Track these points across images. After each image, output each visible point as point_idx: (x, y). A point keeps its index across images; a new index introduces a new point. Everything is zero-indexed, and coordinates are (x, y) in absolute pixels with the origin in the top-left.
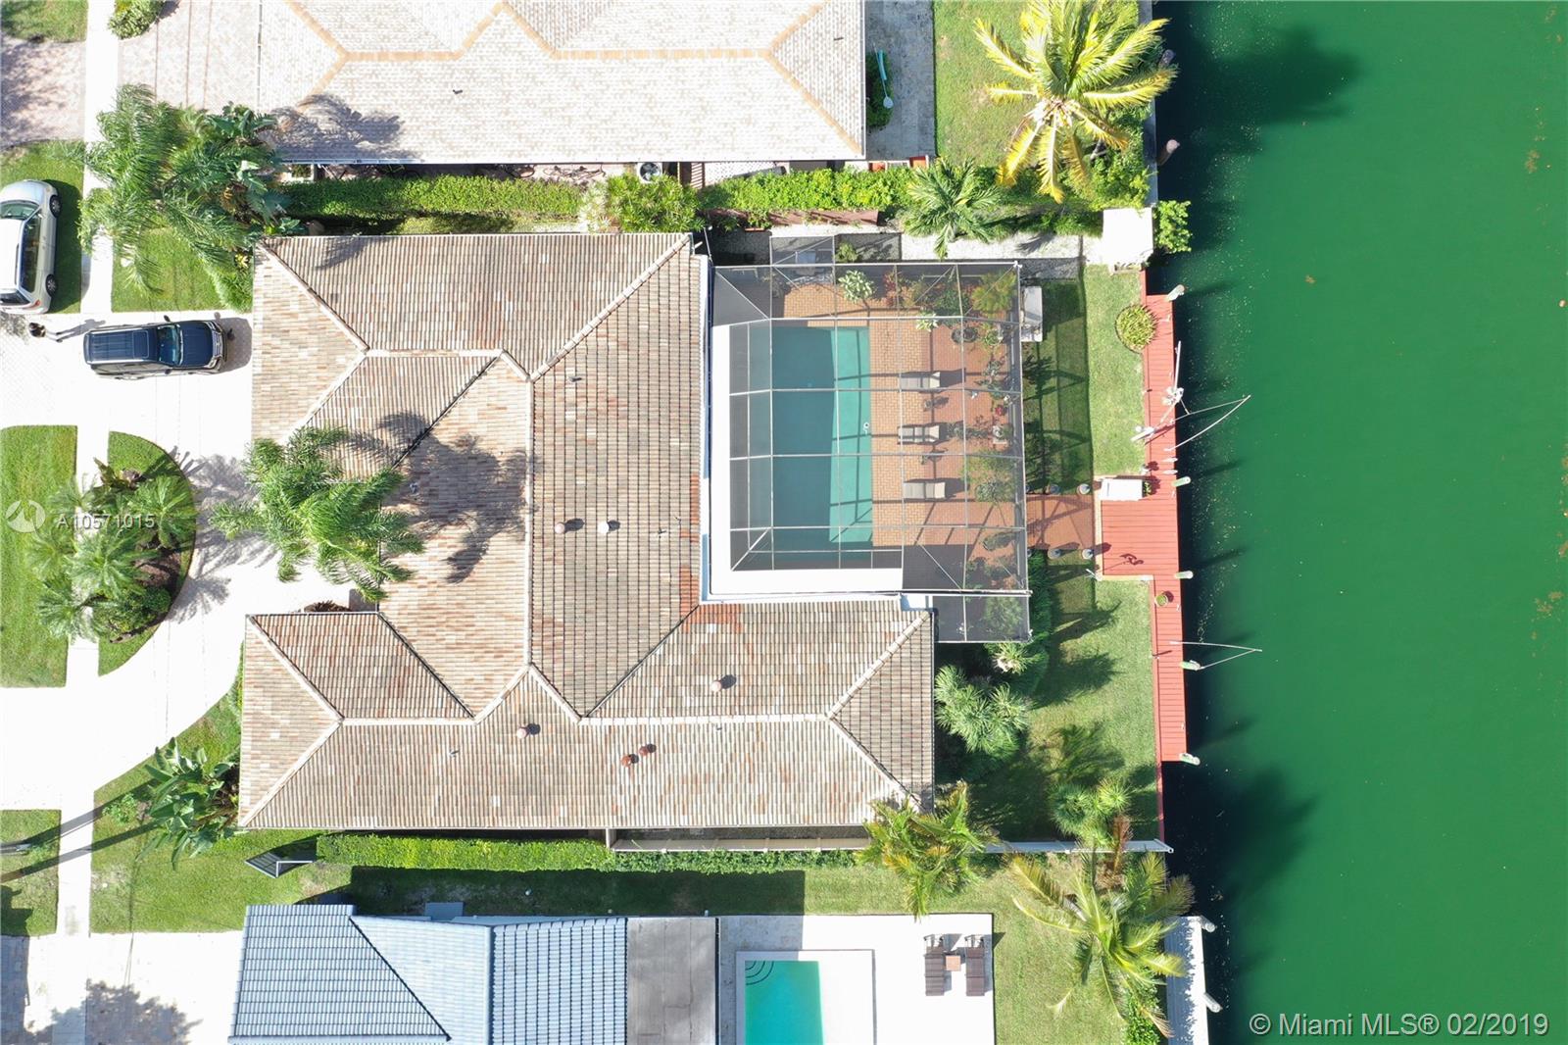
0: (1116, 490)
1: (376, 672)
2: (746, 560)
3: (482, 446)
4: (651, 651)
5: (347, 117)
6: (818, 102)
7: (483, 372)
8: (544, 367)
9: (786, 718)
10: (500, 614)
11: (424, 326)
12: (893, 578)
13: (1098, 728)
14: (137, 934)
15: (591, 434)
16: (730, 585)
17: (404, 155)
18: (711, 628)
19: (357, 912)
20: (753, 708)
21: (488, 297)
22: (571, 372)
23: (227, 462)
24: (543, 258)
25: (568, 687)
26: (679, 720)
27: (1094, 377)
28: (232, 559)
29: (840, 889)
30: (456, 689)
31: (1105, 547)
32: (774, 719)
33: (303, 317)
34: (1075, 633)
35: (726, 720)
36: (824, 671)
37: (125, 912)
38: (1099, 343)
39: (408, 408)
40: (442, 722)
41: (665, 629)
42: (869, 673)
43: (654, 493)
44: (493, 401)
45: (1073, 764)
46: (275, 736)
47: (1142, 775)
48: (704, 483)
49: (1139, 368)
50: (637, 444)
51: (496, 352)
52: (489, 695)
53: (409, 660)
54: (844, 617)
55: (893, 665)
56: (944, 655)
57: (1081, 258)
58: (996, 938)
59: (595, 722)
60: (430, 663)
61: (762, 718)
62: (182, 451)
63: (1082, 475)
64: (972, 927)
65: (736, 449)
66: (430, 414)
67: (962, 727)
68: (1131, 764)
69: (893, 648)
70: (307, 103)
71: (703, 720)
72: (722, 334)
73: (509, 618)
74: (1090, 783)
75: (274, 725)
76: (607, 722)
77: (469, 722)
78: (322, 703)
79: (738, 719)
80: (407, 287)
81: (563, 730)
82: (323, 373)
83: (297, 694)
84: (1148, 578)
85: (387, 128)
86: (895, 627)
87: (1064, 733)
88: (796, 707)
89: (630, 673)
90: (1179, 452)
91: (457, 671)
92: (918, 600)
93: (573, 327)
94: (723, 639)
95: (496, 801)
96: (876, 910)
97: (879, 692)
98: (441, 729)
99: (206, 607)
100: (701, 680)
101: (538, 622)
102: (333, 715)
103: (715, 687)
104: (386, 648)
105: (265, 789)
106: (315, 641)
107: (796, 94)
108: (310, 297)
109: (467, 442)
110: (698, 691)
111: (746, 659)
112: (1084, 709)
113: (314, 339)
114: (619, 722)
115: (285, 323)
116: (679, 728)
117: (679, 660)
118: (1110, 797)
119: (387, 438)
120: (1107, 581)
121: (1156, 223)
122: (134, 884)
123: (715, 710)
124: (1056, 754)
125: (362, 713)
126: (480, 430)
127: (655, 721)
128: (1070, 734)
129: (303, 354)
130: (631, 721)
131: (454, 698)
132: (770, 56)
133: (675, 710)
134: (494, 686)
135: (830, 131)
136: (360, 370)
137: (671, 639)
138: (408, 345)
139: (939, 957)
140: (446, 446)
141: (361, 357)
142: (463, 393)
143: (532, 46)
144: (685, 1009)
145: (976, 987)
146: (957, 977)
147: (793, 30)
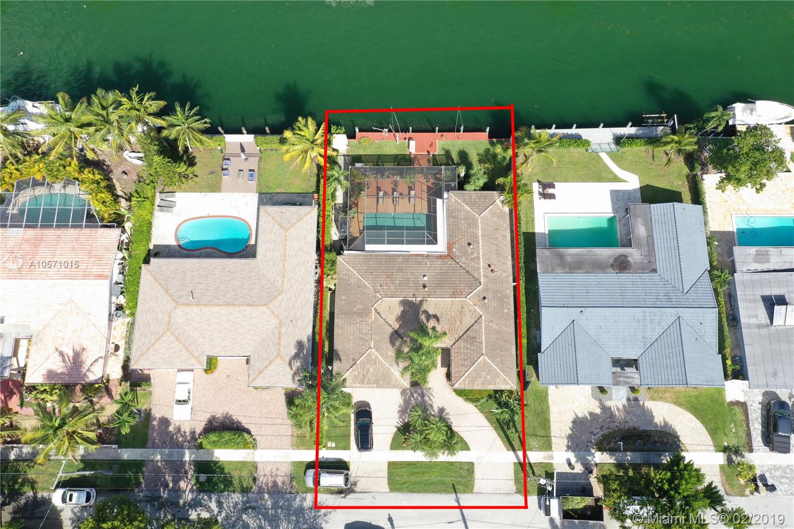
0: (413, 149)
1: (469, 346)
3: (399, 314)
4: (461, 266)
5: (296, 356)
6: (301, 218)
7: (379, 313)
8: (378, 294)
9: (480, 228)
10: (451, 307)
11: (364, 331)
12: (439, 201)
13: (478, 155)
14: (552, 434)
15: (398, 282)
16: (441, 247)
17: (309, 340)
18: (454, 250)
19: (540, 352)
20: (477, 237)
21: (356, 313)
22: (379, 287)
23: (400, 409)
24: (343, 298)
25: (472, 287)
26: (481, 257)
27: (379, 153)
29: (527, 222)
30: (473, 321)
31: (428, 152)
32: (480, 231)
33: (360, 370)
34: (452, 160)
35: (481, 244)
36: (466, 219)
37: (545, 439)
38: (369, 152)
39: (388, 337)
40: (483, 324)
41: (454, 263)
42: (466, 207)
43: (415, 266)
44: (387, 310)
45: (489, 161)
46: (488, 377)
47: (492, 144)
48: (411, 253)
49: (377, 141)
50: (400, 270)
51: (373, 308)
52: (475, 311)
53: (465, 336)
54: (451, 214)
55: (464, 201)
56: (461, 187)
57: (344, 155)
58: (538, 181)
59: (482, 281)
60: (466, 330)
61: (480, 234)
62: (396, 424)
63: (407, 157)
64: (536, 188)
65: (402, 243)
66: (390, 330)
67: (481, 183)
68: (489, 146)
69: (459, 201)
70: (291, 368)
71: (481, 251)
72: (368, 247)
73: (452, 305)
74: (495, 156)
75: (485, 377)
76: (482, 277)
77: (483, 317)
78: (478, 361)
79: (480, 241)
80: (351, 338)
81: (484, 290)
82: (377, 362)
83: (476, 370)
84: (437, 141)
85: (300, 344)
86: (453, 200)
87: (480, 163)
88: (477, 226)
89: (468, 272)
90: (402, 132)
91: (468, 321)
92: (445, 195)
93: (366, 287)
94: (457, 247)
95: (506, 311)
96: (533, 213)
97: (472, 205)
98: (486, 325)
100: (469, 252)
101: (454, 295)
102: (482, 357)
103: (471, 246)
104: (461, 343)
105: (505, 380)
106: (459, 366)
107: (298, 224)
108: (353, 368)
109: (399, 319)
110: (472, 253)
111: (463, 240)
112: (474, 158)
113: (367, 366)
114: (482, 274)
115: (361, 376)
116: (483, 257)
117: (464, 258)
118: (499, 149)
119: (397, 344)
120: (438, 151)
121: (337, 134)
122: (536, 436)
123: (478, 247)
124: (486, 166)
125: (481, 349)
126: (396, 314)
127: (482, 264)
128: (480, 161)
129: (371, 370)
130: (482, 270)
131: (476, 322)
132: (287, 230)
133: (478, 258)
134: (473, 309)
135: (309, 215)
136: (377, 350)
137: (457, 261)
138: (370, 336)
139: (545, 196)
140: (400, 325)
141: (373, 350)
142: (384, 320)
143: (279, 298)
144: (561, 257)
145: (553, 186)
146: (550, 191)
147: (279, 224)
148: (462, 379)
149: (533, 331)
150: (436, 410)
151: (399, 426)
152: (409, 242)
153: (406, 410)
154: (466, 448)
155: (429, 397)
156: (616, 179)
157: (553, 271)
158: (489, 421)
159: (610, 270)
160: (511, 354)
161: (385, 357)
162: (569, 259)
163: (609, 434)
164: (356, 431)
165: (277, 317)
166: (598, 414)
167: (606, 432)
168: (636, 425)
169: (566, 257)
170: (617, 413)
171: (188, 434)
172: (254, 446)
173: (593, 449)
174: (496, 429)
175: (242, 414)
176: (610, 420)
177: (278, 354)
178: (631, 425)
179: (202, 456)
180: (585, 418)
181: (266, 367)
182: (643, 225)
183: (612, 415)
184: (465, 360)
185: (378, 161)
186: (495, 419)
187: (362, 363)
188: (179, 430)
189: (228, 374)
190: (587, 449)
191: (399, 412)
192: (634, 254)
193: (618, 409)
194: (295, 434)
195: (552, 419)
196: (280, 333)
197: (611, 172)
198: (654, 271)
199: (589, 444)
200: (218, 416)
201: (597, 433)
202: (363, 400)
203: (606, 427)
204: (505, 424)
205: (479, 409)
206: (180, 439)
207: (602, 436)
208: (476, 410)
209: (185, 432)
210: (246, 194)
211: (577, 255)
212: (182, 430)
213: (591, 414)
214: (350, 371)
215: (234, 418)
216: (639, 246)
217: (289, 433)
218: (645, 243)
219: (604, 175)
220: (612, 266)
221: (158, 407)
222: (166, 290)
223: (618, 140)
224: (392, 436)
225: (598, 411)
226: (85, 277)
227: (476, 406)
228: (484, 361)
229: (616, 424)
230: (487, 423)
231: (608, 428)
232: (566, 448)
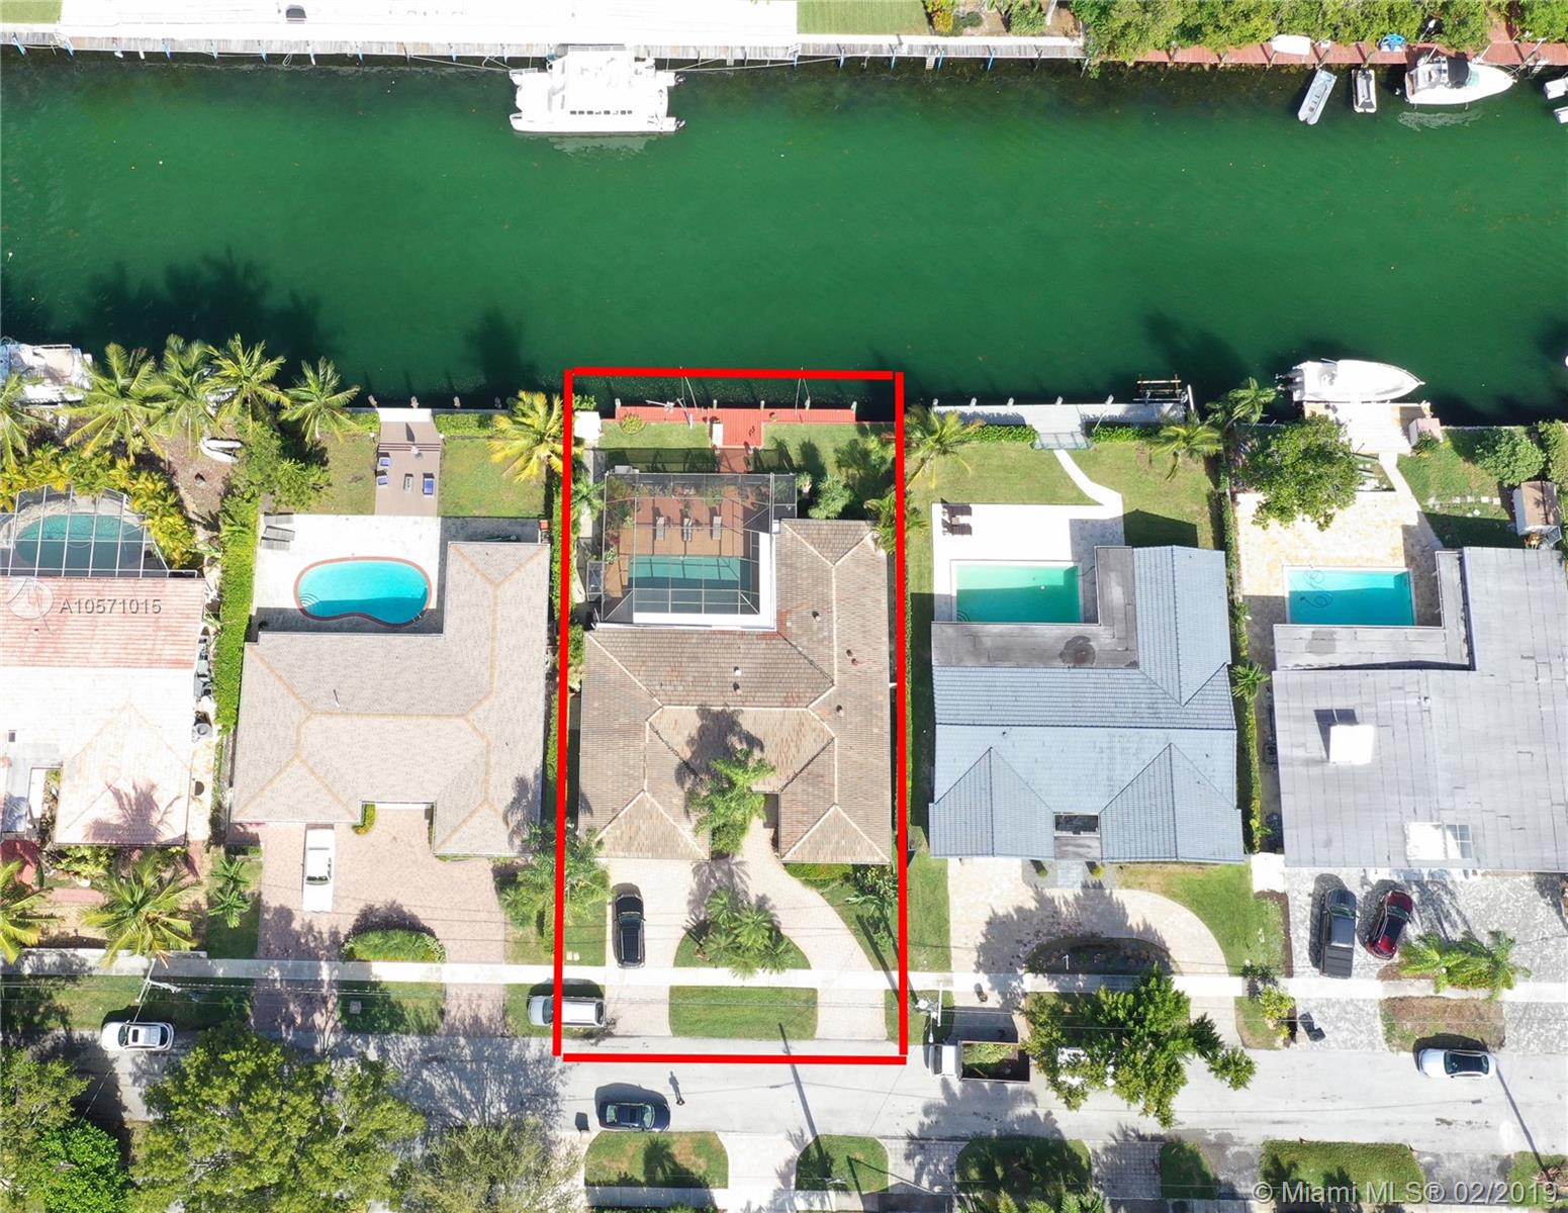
0: (718, 438)
1: (810, 790)
2: (753, 606)
3: (694, 733)
4: (800, 653)
5: (516, 803)
6: (521, 565)
7: (657, 732)
8: (655, 700)
9: (834, 586)
10: (781, 724)
11: (631, 762)
12: (764, 537)
13: (836, 451)
14: (952, 944)
15: (690, 679)
16: (766, 618)
17: (536, 776)
18: (789, 624)
19: (933, 801)
20: (828, 602)
21: (618, 731)
22: (658, 688)
23: (691, 898)
24: (596, 705)
25: (818, 690)
26: (835, 637)
27: (657, 446)
28: (746, 893)
29: (921, 576)
30: (819, 749)
31: (746, 444)
32: (834, 592)
33: (623, 828)
34: (790, 460)
35: (835, 614)
36: (810, 569)
37: (940, 950)
38: (639, 443)
39: (673, 772)
40: (836, 753)
41: (789, 646)
42: (811, 548)
43: (721, 651)
44: (672, 727)
45: (855, 462)
46: (843, 842)
47: (863, 432)
48: (713, 628)
49: (653, 424)
50: (695, 658)
51: (647, 724)
52: (822, 730)
53: (804, 774)
54: (784, 560)
55: (808, 537)
56: (803, 513)
57: (594, 449)
58: (943, 502)
59: (836, 678)
60: (807, 761)
61: (834, 597)
62: (685, 924)
63: (708, 453)
64: (938, 513)
65: (697, 610)
66: (677, 761)
67: (838, 505)
68: (856, 436)
69: (799, 537)
70: (507, 824)
71: (835, 626)
72: (638, 617)
73: (784, 719)
74: (866, 454)
75: (838, 843)
76: (836, 672)
77: (836, 740)
78: (827, 815)
79: (834, 609)
80: (610, 773)
81: (840, 694)
82: (654, 817)
83: (821, 830)
84: (763, 424)
85: (521, 784)
86: (789, 536)
87: (839, 467)
88: (829, 581)
89: (811, 662)
90: (699, 406)
91: (810, 747)
92: (775, 526)
93: (635, 687)
94: (794, 618)
95: (876, 730)
96: (931, 559)
97: (820, 544)
98: (840, 754)
99: (773, 907)
100: (815, 628)
101: (787, 703)
102: (832, 809)
103: (818, 619)
104: (798, 786)
105: (871, 847)
106: (794, 823)
107: (517, 575)
108: (613, 824)
109: (691, 742)
110: (820, 629)
111: (804, 607)
112: (828, 458)
113: (636, 821)
114: (836, 666)
115: (626, 838)
116: (838, 638)
117: (805, 639)
118: (872, 443)
119: (688, 785)
120: (764, 444)
121: (582, 410)
122: (924, 946)
123: (830, 620)
124: (850, 471)
125: (831, 794)
126: (686, 733)
127: (836, 649)
128: (840, 464)
129: (643, 828)
130: (836, 660)
131: (824, 749)
132: (498, 586)
133: (830, 638)
134: (818, 726)
135: (536, 560)
136: (654, 795)
137: (794, 643)
138: (642, 771)
139: (953, 528)
140: (693, 753)
141: (647, 794)
142: (667, 743)
143: (486, 704)
144: (975, 638)
145: (966, 511)
146: (963, 519)
147: (483, 575)
148: (798, 845)
149: (925, 768)
150: (753, 901)
151: (690, 927)
152: (710, 610)
153: (702, 900)
154: (803, 963)
155: (740, 878)
156: (1082, 499)
157: (959, 663)
158: (845, 919)
159: (1059, 662)
160: (882, 805)
161: (669, 806)
162: (988, 642)
163: (1050, 943)
164: (616, 933)
165: (483, 736)
166: (1030, 910)
167: (1044, 940)
168: (1096, 930)
169: (984, 640)
170: (1064, 909)
171: (325, 936)
172: (442, 958)
173: (1021, 968)
174: (855, 933)
175: (419, 904)
176: (1051, 920)
177: (486, 799)
178: (1087, 929)
179: (351, 972)
180: (1009, 916)
181: (464, 821)
182: (1118, 584)
183: (1056, 912)
184: (804, 813)
185: (656, 462)
186: (854, 917)
187: (629, 816)
188: (311, 928)
189: (394, 834)
190: (1011, 969)
191: (689, 902)
192: (1101, 636)
193: (1066, 902)
194: (510, 939)
195: (952, 918)
196: (487, 764)
197: (1074, 486)
198: (1134, 665)
199: (1015, 960)
200: (377, 906)
201: (1029, 942)
202: (628, 882)
203: (1045, 931)
204: (871, 925)
205: (828, 900)
206: (312, 945)
207: (1037, 947)
208: (821, 901)
209: (320, 933)
210: (418, 518)
211: (1001, 635)
212: (316, 929)
213: (1019, 910)
214: (607, 829)
215: (405, 909)
216: (1110, 622)
217: (501, 937)
218: (1122, 616)
219: (1061, 492)
220: (1061, 655)
221: (275, 889)
222: (291, 689)
223: (1089, 427)
224: (677, 943)
225: (1032, 905)
226: (152, 663)
227: (822, 894)
228: (837, 815)
229: (1062, 927)
230: (841, 924)
231: (1049, 933)
232: (974, 967)
